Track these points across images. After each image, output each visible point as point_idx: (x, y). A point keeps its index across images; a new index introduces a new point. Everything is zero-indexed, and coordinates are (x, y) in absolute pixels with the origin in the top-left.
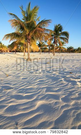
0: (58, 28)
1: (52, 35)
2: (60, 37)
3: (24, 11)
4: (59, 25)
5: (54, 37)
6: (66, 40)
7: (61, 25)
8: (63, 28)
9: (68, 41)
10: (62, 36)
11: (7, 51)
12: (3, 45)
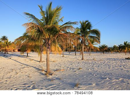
0: (85, 25)
1: (78, 34)
2: (89, 36)
3: (43, 12)
4: (87, 21)
5: (81, 35)
6: (97, 39)
7: (89, 21)
8: (92, 25)
9: (100, 41)
10: (91, 35)
11: (14, 50)
12: (10, 42)
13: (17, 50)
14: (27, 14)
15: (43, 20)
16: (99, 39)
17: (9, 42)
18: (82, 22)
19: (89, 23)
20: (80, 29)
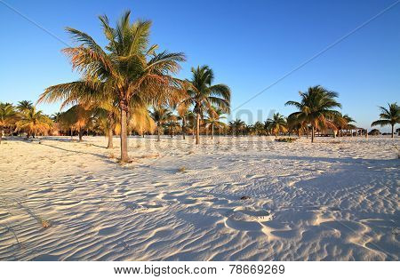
0: (202, 76)
1: (190, 92)
3: (111, 30)
4: (205, 68)
5: (193, 96)
6: (225, 104)
7: (210, 68)
9: (230, 108)
10: (214, 96)
11: (49, 132)
12: (38, 113)
13: (56, 132)
14: (75, 32)
15: (110, 49)
16: (228, 105)
17: (36, 111)
18: (196, 69)
19: (209, 72)
20: (193, 83)
